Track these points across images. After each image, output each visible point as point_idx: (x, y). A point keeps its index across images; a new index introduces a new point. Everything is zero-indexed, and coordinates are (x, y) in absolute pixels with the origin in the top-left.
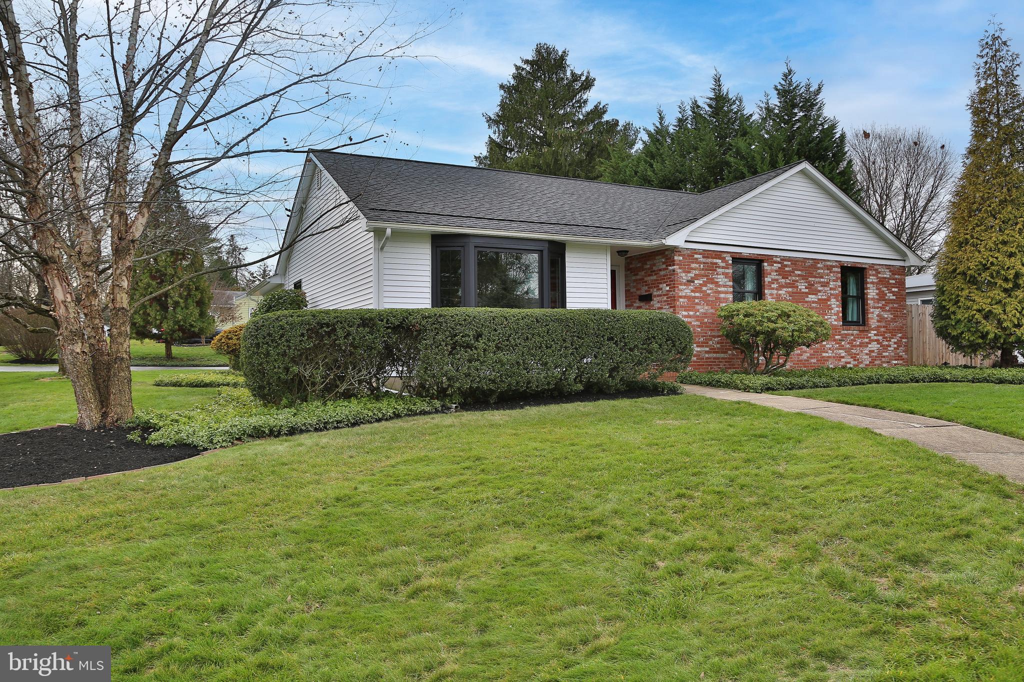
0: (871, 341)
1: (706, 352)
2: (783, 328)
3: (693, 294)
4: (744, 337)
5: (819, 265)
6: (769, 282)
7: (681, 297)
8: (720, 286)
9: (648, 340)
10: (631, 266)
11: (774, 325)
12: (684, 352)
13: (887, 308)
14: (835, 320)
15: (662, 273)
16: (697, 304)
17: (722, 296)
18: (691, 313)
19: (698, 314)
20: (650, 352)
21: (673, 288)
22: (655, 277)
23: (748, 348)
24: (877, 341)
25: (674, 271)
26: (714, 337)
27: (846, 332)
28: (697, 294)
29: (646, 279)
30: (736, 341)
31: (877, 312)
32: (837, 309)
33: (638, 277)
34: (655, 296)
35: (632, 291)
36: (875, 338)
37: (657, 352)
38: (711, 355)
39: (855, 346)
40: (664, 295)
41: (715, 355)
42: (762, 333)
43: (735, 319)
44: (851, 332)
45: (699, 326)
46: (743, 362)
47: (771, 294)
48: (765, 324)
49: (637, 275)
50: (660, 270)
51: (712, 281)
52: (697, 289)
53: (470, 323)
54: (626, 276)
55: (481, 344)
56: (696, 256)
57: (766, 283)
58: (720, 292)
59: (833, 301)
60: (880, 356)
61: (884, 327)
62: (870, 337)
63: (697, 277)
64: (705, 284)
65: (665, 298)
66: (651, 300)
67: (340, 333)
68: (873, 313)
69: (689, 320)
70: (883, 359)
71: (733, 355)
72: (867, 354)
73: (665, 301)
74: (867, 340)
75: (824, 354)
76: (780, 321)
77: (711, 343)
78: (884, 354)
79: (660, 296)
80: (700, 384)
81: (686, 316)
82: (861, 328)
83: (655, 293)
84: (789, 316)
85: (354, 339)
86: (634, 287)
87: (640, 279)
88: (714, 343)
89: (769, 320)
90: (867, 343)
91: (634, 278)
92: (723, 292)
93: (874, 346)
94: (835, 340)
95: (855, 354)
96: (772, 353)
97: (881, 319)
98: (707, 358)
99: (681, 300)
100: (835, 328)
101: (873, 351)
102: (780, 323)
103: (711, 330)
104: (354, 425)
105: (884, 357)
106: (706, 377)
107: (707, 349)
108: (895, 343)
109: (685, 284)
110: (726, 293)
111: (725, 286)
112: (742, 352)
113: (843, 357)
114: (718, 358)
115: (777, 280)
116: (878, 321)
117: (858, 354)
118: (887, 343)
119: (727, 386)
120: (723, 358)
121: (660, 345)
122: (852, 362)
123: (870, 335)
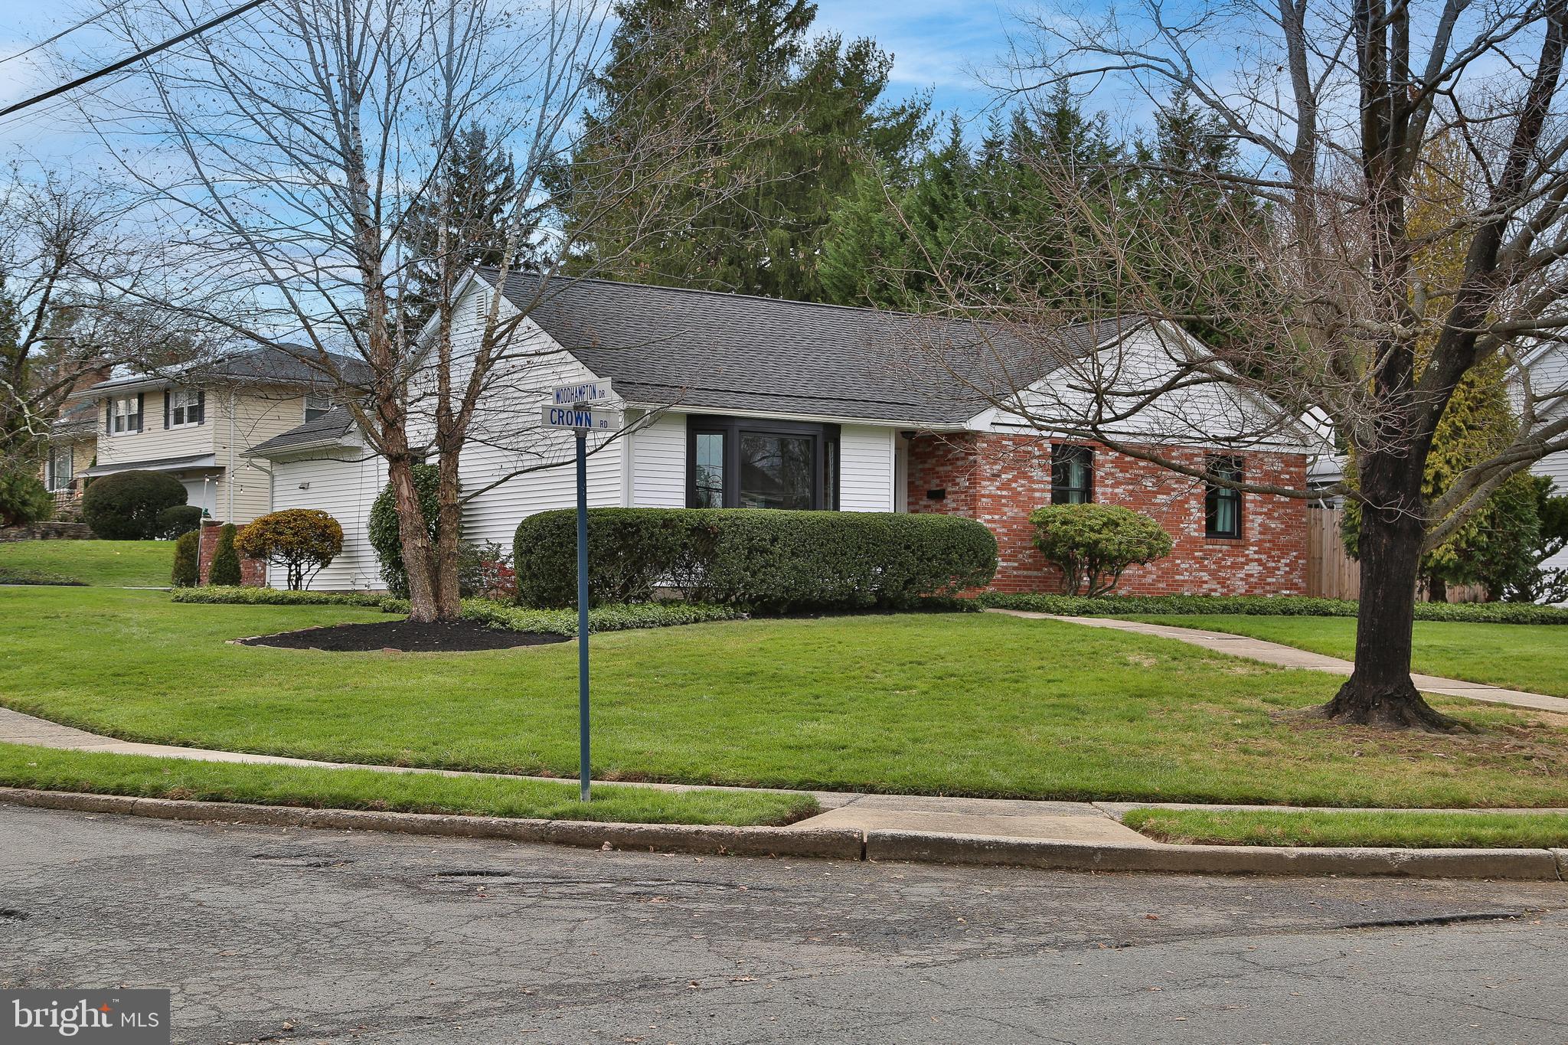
0: (1249, 561)
1: (1015, 568)
2: (1107, 540)
3: (999, 493)
4: (1059, 550)
5: (1174, 454)
6: (1102, 477)
7: (983, 496)
8: (1034, 482)
9: (946, 551)
10: (917, 450)
11: (1098, 536)
12: (987, 565)
13: (1276, 515)
14: (1195, 530)
15: (960, 463)
16: (1004, 505)
17: (1037, 495)
18: (996, 517)
19: (1005, 518)
20: (949, 563)
21: (974, 482)
22: (949, 468)
23: (1068, 564)
24: (1259, 561)
25: (975, 462)
26: (1025, 548)
27: (1211, 547)
28: (1004, 493)
29: (937, 469)
30: (1051, 556)
31: (1259, 519)
32: (1199, 514)
33: (927, 466)
34: (950, 493)
35: (917, 483)
36: (1256, 556)
37: (956, 563)
38: (1020, 572)
39: (1224, 567)
40: (962, 492)
41: (1025, 573)
42: (1083, 546)
43: (1050, 527)
44: (1218, 547)
45: (1006, 535)
46: (1061, 583)
47: (1104, 494)
48: (1086, 534)
49: (925, 462)
50: (957, 459)
51: (1024, 475)
52: (1005, 486)
53: (766, 526)
54: (910, 463)
55: (777, 549)
56: (1004, 442)
57: (1098, 478)
58: (1034, 490)
59: (1193, 503)
60: (1262, 581)
61: (1269, 541)
62: (1248, 555)
63: (1004, 470)
64: (1015, 479)
65: (963, 497)
66: (944, 497)
67: (643, 532)
68: (1253, 521)
69: (993, 526)
70: (1268, 588)
71: (1050, 573)
72: (1242, 579)
73: (962, 501)
74: (1243, 560)
75: (1177, 577)
76: (1105, 531)
77: (1020, 556)
78: (1269, 580)
79: (956, 493)
80: (1005, 607)
81: (988, 521)
82: (1234, 542)
83: (949, 489)
84: (1117, 525)
85: (657, 540)
86: (921, 478)
87: (929, 469)
88: (1025, 556)
89: (1092, 529)
90: (1242, 563)
91: (920, 466)
92: (1038, 490)
93: (1254, 568)
94: (1194, 558)
95: (1224, 578)
96: (1097, 571)
97: (1265, 529)
98: (1015, 576)
99: (983, 500)
100: (1193, 541)
101: (1252, 576)
102: (1106, 534)
103: (1022, 540)
104: (665, 625)
105: (1269, 584)
106: (1013, 599)
107: (1016, 564)
108: (1286, 565)
109: (989, 480)
110: (1043, 491)
111: (1041, 482)
112: (1061, 569)
113: (1206, 582)
114: (1030, 577)
115: (1112, 474)
116: (1260, 533)
117: (1229, 579)
118: (1274, 565)
119: (1037, 608)
120: (1036, 577)
121: (961, 556)
122: (1220, 590)
123: (1247, 552)
